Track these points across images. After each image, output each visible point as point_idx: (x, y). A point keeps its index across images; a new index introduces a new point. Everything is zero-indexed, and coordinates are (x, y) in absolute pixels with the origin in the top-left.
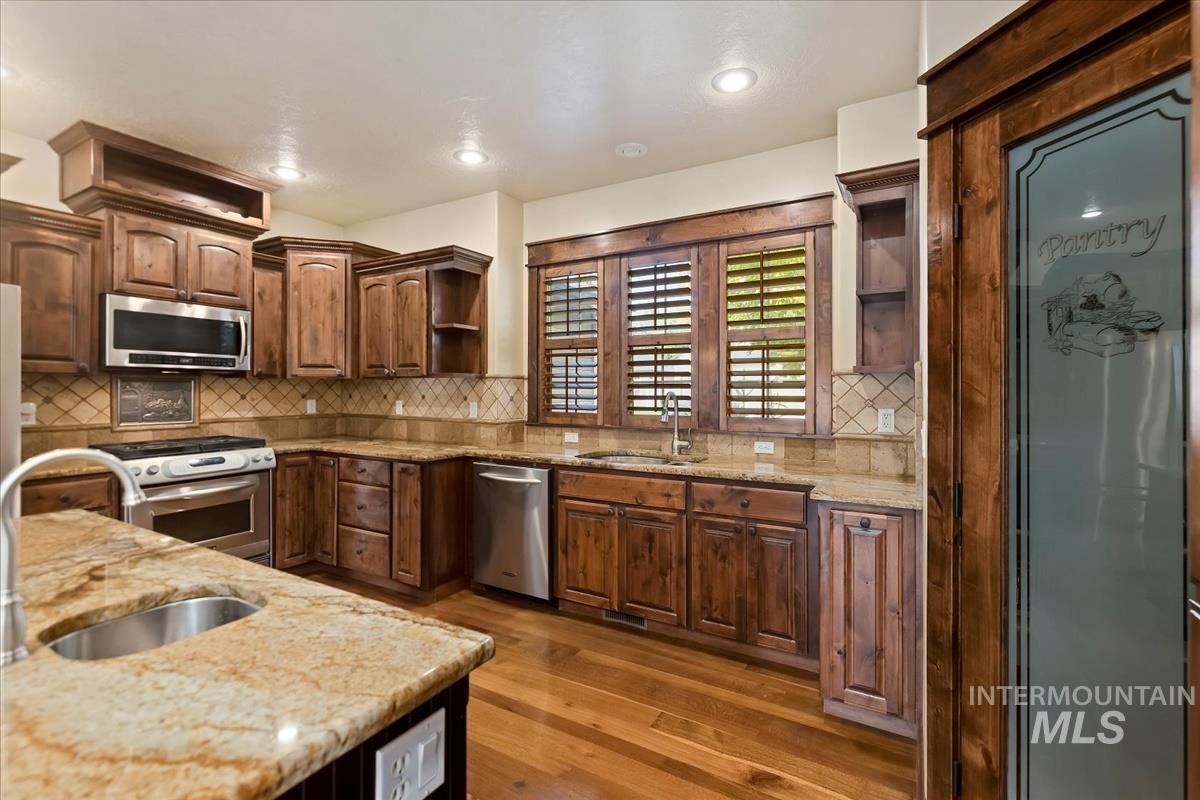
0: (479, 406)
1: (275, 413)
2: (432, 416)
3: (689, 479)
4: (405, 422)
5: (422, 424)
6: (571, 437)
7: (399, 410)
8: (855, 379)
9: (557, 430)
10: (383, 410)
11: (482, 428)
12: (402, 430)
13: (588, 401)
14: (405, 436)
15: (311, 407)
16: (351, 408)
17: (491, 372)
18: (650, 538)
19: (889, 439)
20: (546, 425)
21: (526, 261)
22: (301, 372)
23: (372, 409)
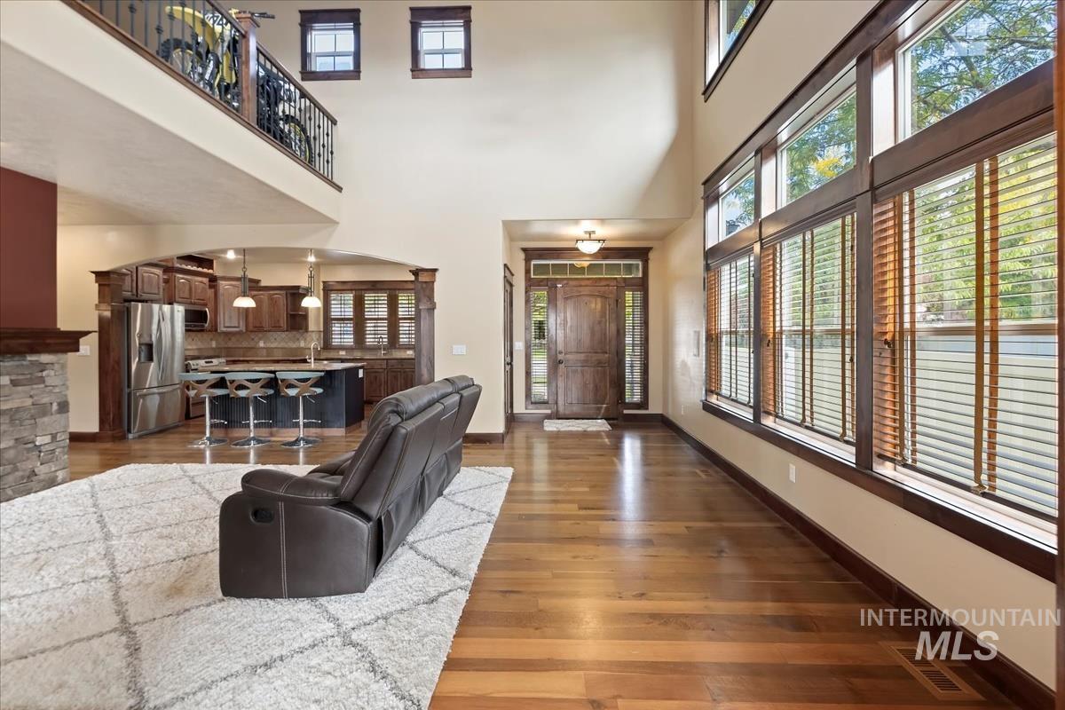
0: (305, 342)
1: (202, 346)
2: (279, 346)
3: (387, 359)
4: (265, 349)
6: (343, 353)
7: (261, 344)
9: (336, 350)
10: (252, 344)
12: (264, 352)
13: (349, 340)
14: (265, 355)
15: (214, 344)
16: (230, 345)
17: (310, 329)
18: (376, 377)
20: (330, 349)
21: (322, 287)
22: (225, 329)
23: (245, 344)
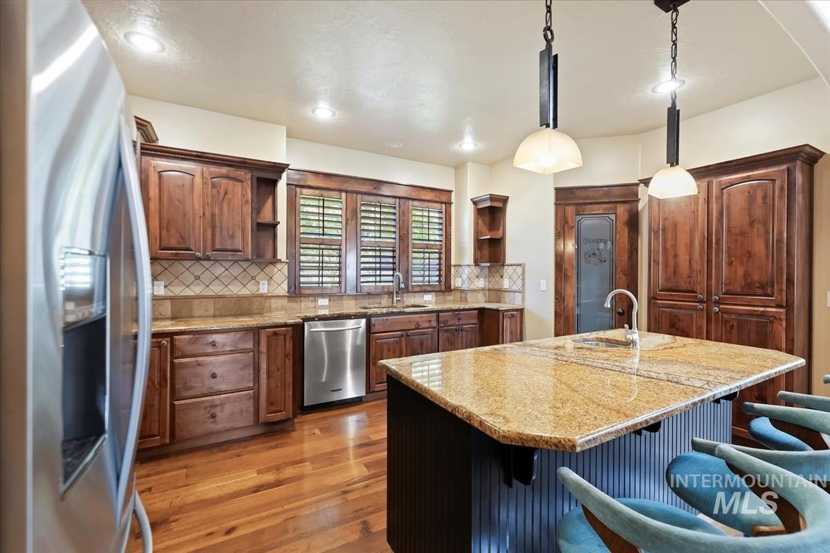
0: (269, 284)
2: (208, 293)
4: (168, 301)
5: (197, 301)
6: (323, 302)
8: (473, 268)
9: (311, 299)
11: (272, 300)
14: (169, 314)
19: (483, 290)
20: (302, 296)
